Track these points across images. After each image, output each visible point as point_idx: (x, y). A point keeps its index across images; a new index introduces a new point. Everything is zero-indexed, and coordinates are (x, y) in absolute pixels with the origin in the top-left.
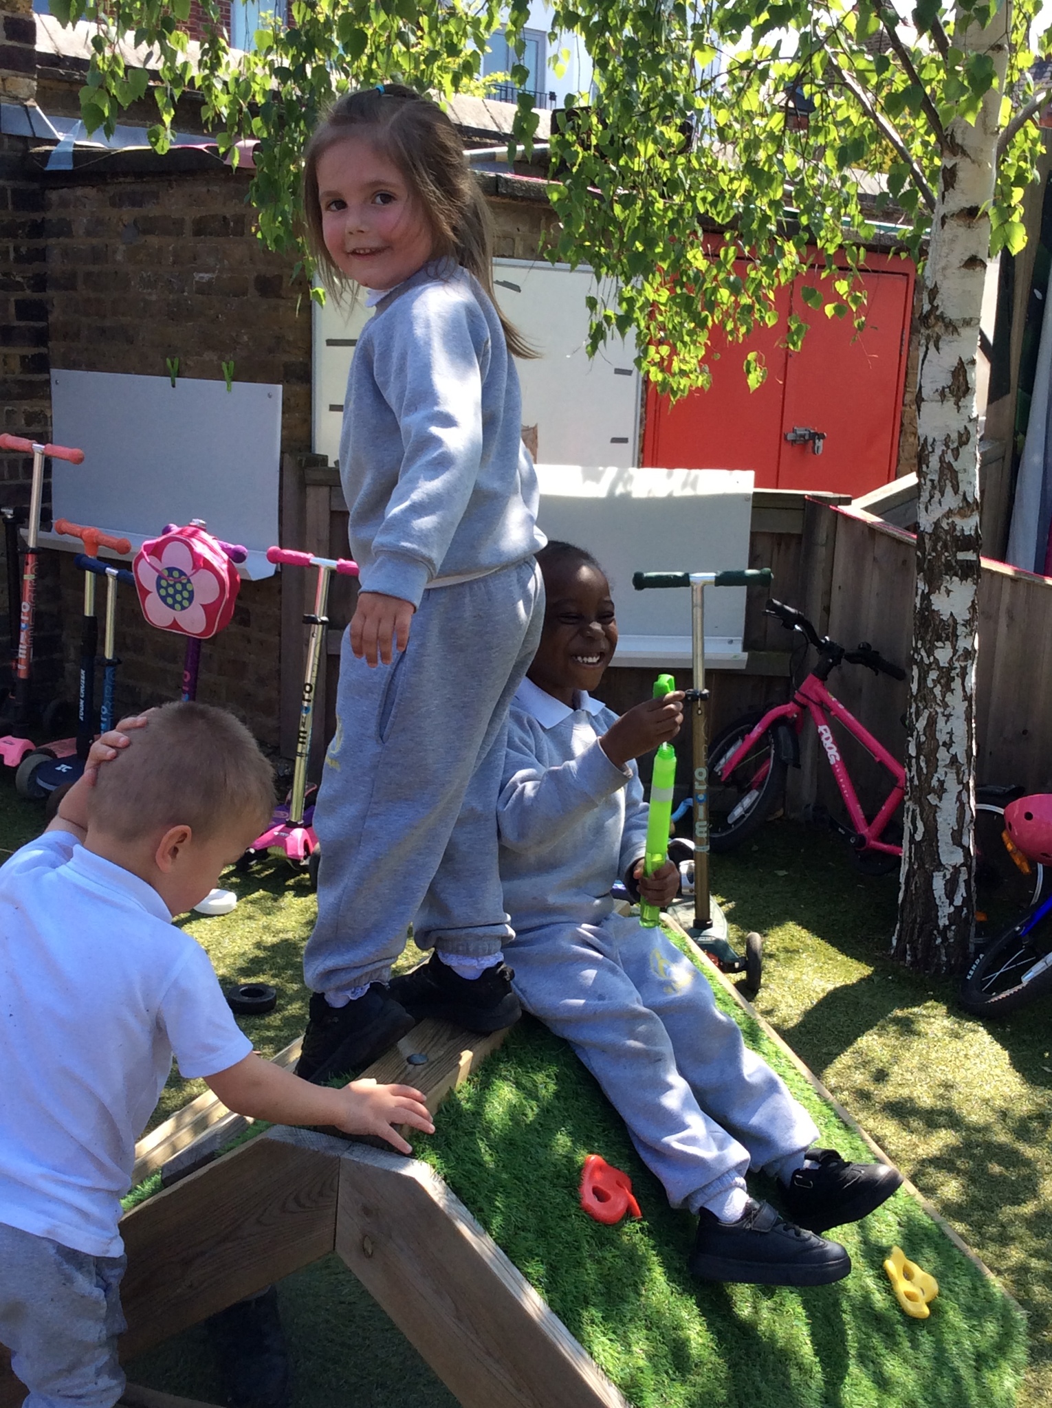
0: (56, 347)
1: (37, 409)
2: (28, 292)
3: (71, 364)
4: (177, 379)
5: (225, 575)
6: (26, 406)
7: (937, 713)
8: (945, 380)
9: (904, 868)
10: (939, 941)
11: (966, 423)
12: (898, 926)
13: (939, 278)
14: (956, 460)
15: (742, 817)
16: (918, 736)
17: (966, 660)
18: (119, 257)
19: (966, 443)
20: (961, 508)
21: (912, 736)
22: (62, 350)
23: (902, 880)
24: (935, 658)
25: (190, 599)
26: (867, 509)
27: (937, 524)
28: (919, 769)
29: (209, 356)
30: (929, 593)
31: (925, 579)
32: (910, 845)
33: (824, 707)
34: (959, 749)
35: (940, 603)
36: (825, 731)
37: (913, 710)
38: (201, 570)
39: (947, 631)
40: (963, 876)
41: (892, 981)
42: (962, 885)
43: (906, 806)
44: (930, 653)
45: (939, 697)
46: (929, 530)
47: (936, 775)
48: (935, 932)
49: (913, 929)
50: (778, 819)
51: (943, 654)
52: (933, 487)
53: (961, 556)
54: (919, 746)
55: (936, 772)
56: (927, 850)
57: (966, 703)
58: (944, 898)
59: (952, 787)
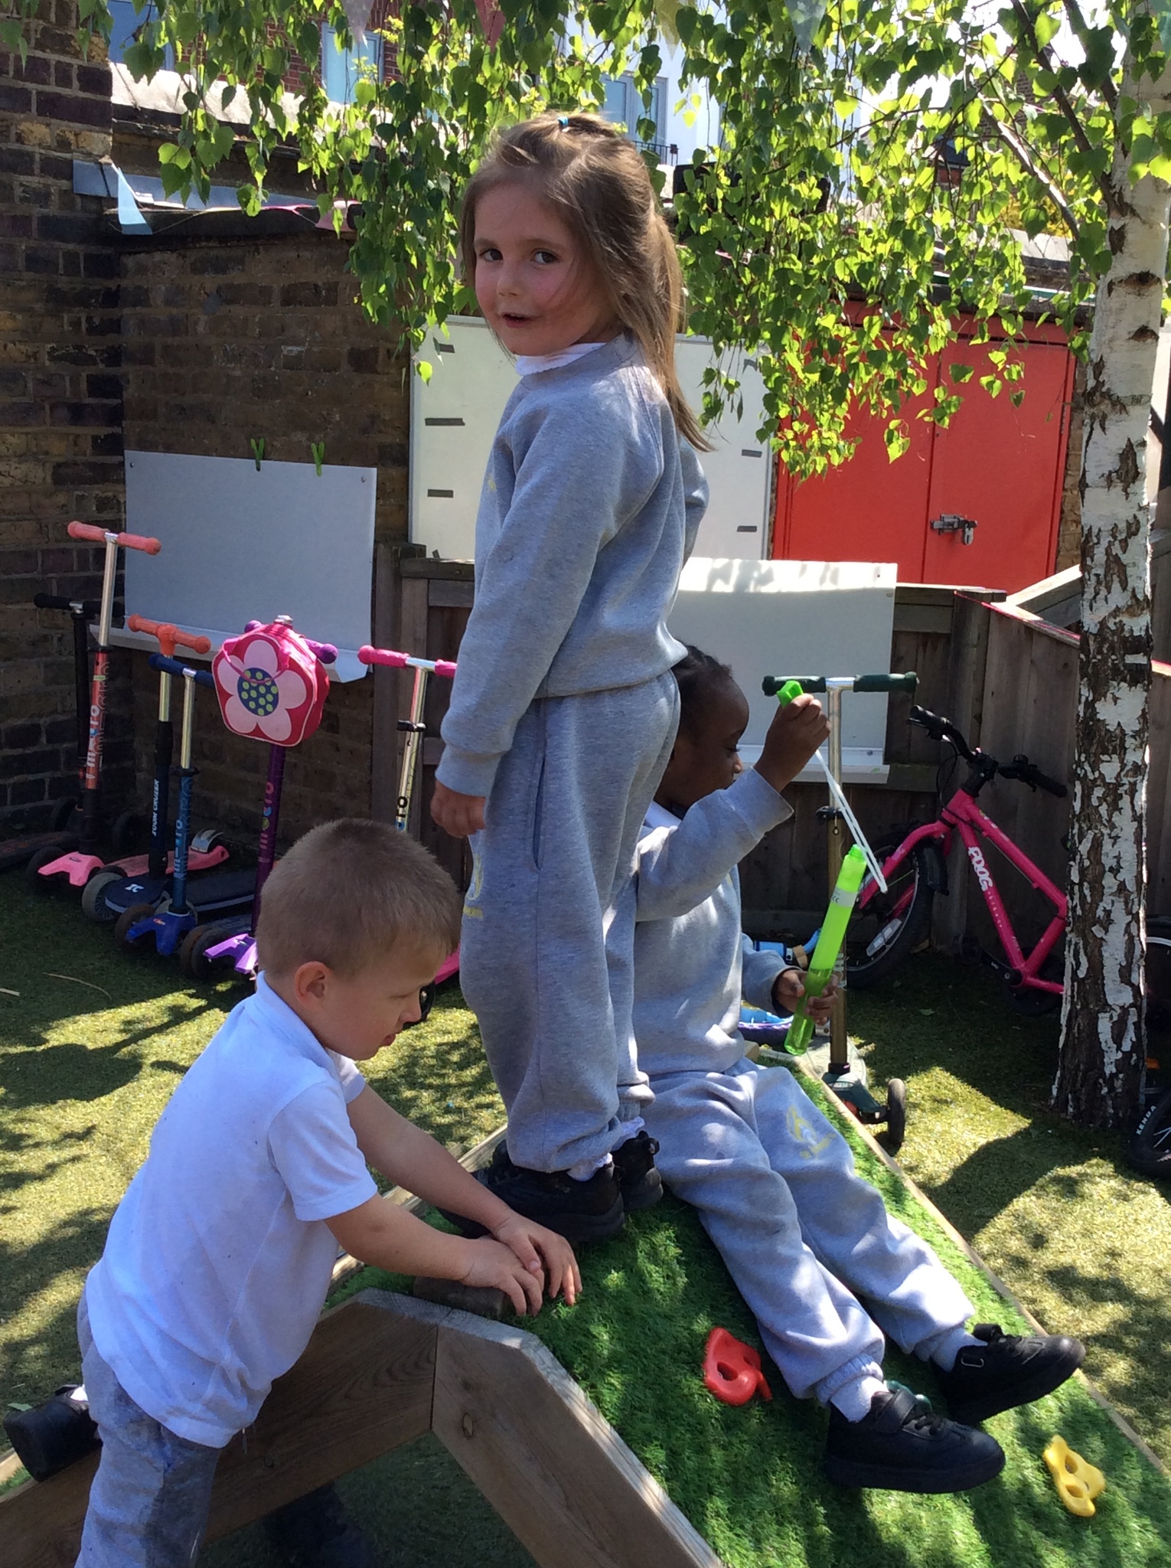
0: (131, 427)
1: (110, 494)
2: (101, 366)
3: (145, 446)
4: (262, 462)
5: (313, 677)
6: (97, 491)
7: (1102, 835)
8: (1111, 463)
9: (1066, 1008)
10: (1105, 1090)
11: (1135, 511)
12: (1058, 1074)
13: (1105, 351)
14: (1124, 552)
15: (883, 948)
16: (1081, 860)
17: (1135, 775)
18: (200, 329)
19: (1135, 534)
20: (1130, 607)
21: (1074, 860)
22: (138, 430)
23: (1063, 1021)
24: (1100, 773)
25: (275, 703)
26: (1022, 606)
27: (1103, 624)
28: (1083, 897)
29: (300, 437)
30: (1094, 701)
31: (1089, 685)
32: (1073, 981)
33: (974, 825)
34: (1127, 876)
35: (1106, 712)
36: (976, 854)
37: (1075, 831)
38: (287, 672)
39: (1114, 743)
40: (1133, 1018)
41: (1052, 1135)
42: (1131, 1028)
43: (1068, 939)
44: (1095, 767)
45: (1105, 816)
46: (1094, 630)
47: (1101, 904)
48: (1101, 1081)
49: (1077, 1075)
50: (923, 951)
51: (1110, 769)
52: (1099, 582)
53: (1130, 659)
54: (1082, 871)
55: (1102, 901)
56: (1092, 988)
57: (1135, 824)
58: (1111, 1043)
59: (1120, 918)
